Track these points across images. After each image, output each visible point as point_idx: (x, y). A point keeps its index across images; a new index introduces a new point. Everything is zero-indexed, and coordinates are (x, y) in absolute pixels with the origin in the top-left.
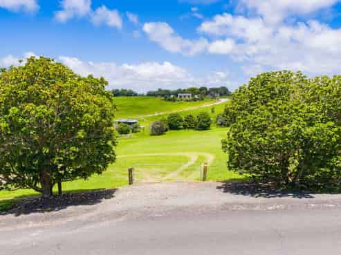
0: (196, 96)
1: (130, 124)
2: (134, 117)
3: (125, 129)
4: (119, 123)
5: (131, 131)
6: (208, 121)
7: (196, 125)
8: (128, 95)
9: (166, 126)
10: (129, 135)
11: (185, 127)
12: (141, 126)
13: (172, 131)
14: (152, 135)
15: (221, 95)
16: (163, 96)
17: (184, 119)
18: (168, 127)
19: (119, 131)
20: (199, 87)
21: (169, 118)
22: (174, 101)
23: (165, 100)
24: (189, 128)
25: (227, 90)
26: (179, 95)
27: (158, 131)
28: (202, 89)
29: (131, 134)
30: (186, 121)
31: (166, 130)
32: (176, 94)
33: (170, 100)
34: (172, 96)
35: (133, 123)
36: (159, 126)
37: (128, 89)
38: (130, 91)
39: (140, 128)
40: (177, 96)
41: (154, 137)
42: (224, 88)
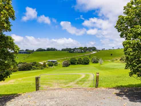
0: (82, 51)
1: (54, 62)
2: (55, 59)
3: (51, 64)
4: (49, 61)
5: (54, 65)
6: (88, 61)
7: (83, 62)
8: (53, 50)
9: (69, 63)
10: (53, 67)
11: (78, 63)
12: (59, 63)
13: (72, 65)
14: (63, 67)
15: (93, 50)
16: (68, 50)
17: (77, 60)
18: (70, 63)
19: (49, 65)
20: (83, 47)
21: (71, 59)
22: (73, 53)
23: (69, 52)
24: (80, 64)
25: (95, 48)
26: (75, 50)
27: (66, 65)
28: (85, 48)
29: (54, 67)
30: (78, 60)
31: (70, 65)
32: (74, 50)
33: (71, 52)
34: (72, 51)
35: (55, 62)
36: (66, 63)
37: (53, 48)
38: (54, 48)
39: (58, 64)
40: (74, 51)
41: (64, 67)
42: (94, 47)
